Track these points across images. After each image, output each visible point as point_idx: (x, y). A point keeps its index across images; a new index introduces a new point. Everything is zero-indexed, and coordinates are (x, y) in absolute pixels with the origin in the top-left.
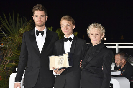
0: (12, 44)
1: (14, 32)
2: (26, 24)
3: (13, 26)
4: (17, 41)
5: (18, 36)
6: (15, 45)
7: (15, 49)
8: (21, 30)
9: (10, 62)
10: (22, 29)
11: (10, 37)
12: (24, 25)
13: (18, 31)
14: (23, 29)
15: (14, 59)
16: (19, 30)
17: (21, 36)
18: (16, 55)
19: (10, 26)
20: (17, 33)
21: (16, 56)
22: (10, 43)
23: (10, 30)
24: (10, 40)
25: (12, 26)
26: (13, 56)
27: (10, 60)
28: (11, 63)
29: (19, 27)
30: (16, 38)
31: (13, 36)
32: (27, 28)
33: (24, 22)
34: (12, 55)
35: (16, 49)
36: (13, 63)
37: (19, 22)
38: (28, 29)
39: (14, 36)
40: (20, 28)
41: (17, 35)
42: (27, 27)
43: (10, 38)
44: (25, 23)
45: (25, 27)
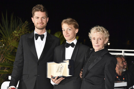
0: (4, 47)
1: (7, 35)
2: (21, 25)
3: (6, 29)
4: (11, 45)
5: (12, 40)
6: (8, 50)
7: (7, 54)
8: (15, 33)
9: (1, 68)
10: (16, 31)
11: (2, 41)
12: (18, 27)
13: (12, 33)
14: (18, 31)
15: (6, 66)
16: (13, 33)
17: (14, 39)
18: (8, 61)
19: (2, 28)
20: (11, 35)
21: (8, 62)
22: (2, 47)
23: (3, 32)
24: (2, 43)
25: (5, 28)
26: (5, 62)
27: (2, 66)
28: (2, 69)
29: (12, 29)
30: (9, 42)
31: (6, 40)
33: (18, 24)
34: (4, 61)
35: (9, 54)
36: (5, 70)
37: (13, 23)
38: (23, 32)
39: (7, 40)
40: (14, 30)
41: (10, 38)
42: (22, 29)
43: (2, 42)
44: (20, 25)
45: (19, 29)
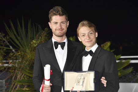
0: (22, 62)
1: (25, 46)
2: (41, 33)
3: (24, 38)
4: (29, 57)
5: (31, 51)
6: (27, 63)
7: (26, 68)
8: (34, 43)
9: (21, 86)
10: (35, 40)
11: (20, 53)
12: (37, 35)
13: (30, 43)
14: (37, 41)
15: (26, 83)
16: (32, 43)
17: (33, 50)
18: (28, 77)
19: (19, 38)
20: (29, 46)
21: (28, 79)
22: (20, 61)
23: (20, 43)
24: (20, 56)
25: (22, 38)
26: (24, 79)
27: (21, 84)
28: (22, 88)
29: (31, 38)
30: (27, 54)
31: (23, 52)
32: (41, 39)
33: (37, 32)
34: (23, 77)
35: (28, 68)
36: (25, 88)
37: (31, 31)
38: (43, 41)
39: (25, 52)
40: (33, 40)
41: (29, 49)
42: (41, 37)
43: (19, 55)
44: (39, 33)
45: (39, 38)
